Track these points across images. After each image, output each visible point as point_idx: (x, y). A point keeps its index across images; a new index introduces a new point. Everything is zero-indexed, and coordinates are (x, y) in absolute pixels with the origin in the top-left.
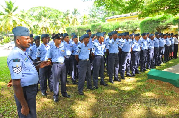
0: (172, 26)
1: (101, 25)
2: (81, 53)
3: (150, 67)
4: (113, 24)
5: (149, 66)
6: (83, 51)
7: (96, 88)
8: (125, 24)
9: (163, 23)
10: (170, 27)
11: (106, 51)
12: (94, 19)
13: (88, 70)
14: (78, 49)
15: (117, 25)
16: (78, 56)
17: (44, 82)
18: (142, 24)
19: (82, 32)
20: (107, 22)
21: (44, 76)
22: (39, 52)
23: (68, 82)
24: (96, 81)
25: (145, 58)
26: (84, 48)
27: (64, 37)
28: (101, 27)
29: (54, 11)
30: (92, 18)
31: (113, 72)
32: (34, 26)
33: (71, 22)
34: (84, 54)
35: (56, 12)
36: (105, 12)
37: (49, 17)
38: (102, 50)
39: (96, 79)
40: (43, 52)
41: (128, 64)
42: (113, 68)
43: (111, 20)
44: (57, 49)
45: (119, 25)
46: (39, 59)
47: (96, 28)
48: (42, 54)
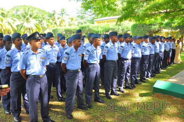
0: (163, 29)
1: (90, 27)
2: (69, 60)
3: (151, 76)
4: (102, 26)
5: (150, 74)
6: (73, 58)
7: (90, 108)
8: (115, 26)
9: (155, 27)
10: (162, 31)
11: (102, 58)
12: (82, 21)
13: (79, 84)
14: (66, 56)
15: (107, 27)
16: (65, 65)
17: (17, 103)
18: (133, 27)
19: (69, 34)
20: (96, 24)
21: (16, 93)
22: (8, 59)
23: (52, 97)
24: (89, 97)
25: (146, 66)
26: (73, 54)
27: (48, 38)
28: (90, 29)
29: (40, 10)
30: (80, 20)
31: (110, 85)
32: (18, 26)
33: (58, 23)
34: (73, 62)
35: (42, 12)
36: (94, 14)
37: (35, 18)
38: (97, 57)
39: (89, 95)
40: (14, 60)
41: (127, 73)
42: (111, 79)
43: (100, 22)
44: (35, 55)
45: (109, 27)
46: (9, 68)
47: (85, 30)
48: (13, 62)
